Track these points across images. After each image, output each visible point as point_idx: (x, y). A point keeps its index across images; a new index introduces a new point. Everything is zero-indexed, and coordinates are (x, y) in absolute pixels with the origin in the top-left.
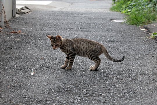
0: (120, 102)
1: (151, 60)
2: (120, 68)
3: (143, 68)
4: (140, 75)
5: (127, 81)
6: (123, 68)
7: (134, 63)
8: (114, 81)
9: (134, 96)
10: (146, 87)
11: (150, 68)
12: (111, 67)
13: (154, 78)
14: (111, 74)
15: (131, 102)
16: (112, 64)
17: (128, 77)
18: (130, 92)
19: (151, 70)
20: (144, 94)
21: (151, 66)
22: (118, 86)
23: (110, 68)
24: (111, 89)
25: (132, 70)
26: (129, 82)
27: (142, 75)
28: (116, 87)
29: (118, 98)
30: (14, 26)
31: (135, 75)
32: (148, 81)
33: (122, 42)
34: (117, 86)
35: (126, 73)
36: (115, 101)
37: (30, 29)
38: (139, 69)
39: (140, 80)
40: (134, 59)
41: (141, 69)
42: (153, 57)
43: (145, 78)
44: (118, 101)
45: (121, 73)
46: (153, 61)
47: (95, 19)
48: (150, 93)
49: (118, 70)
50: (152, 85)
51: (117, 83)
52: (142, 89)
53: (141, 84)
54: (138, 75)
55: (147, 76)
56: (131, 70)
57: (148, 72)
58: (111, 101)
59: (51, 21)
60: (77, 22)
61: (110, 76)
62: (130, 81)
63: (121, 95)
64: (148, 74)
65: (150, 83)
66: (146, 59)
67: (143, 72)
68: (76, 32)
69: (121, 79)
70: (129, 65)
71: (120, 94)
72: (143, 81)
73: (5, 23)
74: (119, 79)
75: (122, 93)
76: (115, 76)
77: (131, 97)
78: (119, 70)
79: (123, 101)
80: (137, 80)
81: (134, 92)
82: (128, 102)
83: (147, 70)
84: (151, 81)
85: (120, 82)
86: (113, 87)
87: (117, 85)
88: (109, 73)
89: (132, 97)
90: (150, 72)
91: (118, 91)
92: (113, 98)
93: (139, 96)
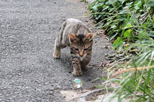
0: (13, 54)
1: (53, 7)
2: (15, 17)
3: (43, 17)
4: (38, 24)
5: (22, 32)
6: (19, 16)
7: (31, 11)
8: (7, 31)
9: (30, 47)
10: (45, 37)
11: (50, 16)
12: (5, 15)
13: (55, 27)
14: (4, 24)
15: (26, 55)
16: (5, 13)
17: (23, 27)
18: (25, 43)
19: (52, 18)
20: (42, 45)
21: (52, 13)
22: (12, 37)
23: (3, 16)
24: (3, 40)
25: (29, 18)
26: (25, 33)
27: (41, 24)
28: (9, 38)
29: (11, 51)
31: (33, 24)
32: (47, 31)
34: (10, 37)
35: (22, 22)
36: (7, 54)
38: (37, 18)
39: (38, 29)
40: (33, 7)
41: (40, 17)
42: (55, 3)
43: (43, 27)
44: (10, 54)
45: (16, 22)
46: (55, 8)
48: (49, 44)
49: (12, 19)
50: (51, 35)
51: (10, 33)
52: (39, 40)
53: (39, 34)
54: (36, 24)
55: (46, 26)
56: (28, 18)
57: (48, 20)
58: (3, 54)
61: (2, 26)
62: (27, 30)
63: (15, 47)
64: (48, 23)
65: (49, 33)
66: (46, 6)
67: (42, 20)
69: (16, 29)
70: (26, 13)
71: (13, 46)
72: (42, 31)
74: (13, 29)
75: (16, 45)
76: (8, 25)
77: (26, 49)
78: (14, 19)
79: (16, 53)
80: (35, 30)
81: (31, 43)
82: (22, 54)
83: (47, 19)
84: (51, 30)
85: (14, 32)
86: (6, 38)
87: (10, 36)
88: (1, 23)
89: (28, 49)
90: (51, 21)
91: (11, 43)
92: (4, 51)
93: (36, 48)
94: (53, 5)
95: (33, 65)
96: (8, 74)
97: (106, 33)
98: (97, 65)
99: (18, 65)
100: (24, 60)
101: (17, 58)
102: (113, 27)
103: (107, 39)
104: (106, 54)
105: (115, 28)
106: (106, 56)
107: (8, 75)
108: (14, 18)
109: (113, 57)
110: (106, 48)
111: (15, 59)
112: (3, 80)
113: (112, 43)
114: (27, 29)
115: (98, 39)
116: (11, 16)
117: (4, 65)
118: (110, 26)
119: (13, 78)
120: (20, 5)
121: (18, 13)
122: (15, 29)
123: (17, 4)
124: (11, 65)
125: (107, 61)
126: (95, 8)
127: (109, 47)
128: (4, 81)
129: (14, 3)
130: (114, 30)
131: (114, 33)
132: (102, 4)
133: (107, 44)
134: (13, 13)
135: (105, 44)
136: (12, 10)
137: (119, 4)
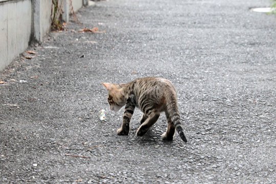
0: (268, 142)
6: (272, 86)
8: (257, 108)
12: (252, 85)
14: (252, 97)
16: (252, 81)
22: (264, 116)
23: (250, 86)
24: (252, 121)
28: (261, 118)
29: (264, 136)
30: (86, 21)
33: (270, 45)
34: (261, 116)
36: (259, 141)
37: (113, 24)
44: (264, 140)
45: (269, 95)
47: (223, 7)
51: (261, 111)
58: (253, 140)
59: (148, 12)
60: (193, 13)
61: (250, 100)
63: (269, 130)
68: (190, 30)
71: (267, 129)
73: (71, 15)
74: (265, 105)
75: (271, 128)
76: (258, 99)
78: (265, 90)
86: (256, 118)
87: (261, 114)
88: (248, 96)
92: (255, 137)
96: (262, 170)
107: (263, 172)
108: (264, 88)
112: (256, 178)
116: (261, 87)
117: (255, 157)
119: (270, 176)
120: (272, 71)
121: (271, 82)
122: (268, 104)
123: (267, 69)
128: (258, 180)
129: (263, 67)
134: (263, 82)
136: (262, 78)
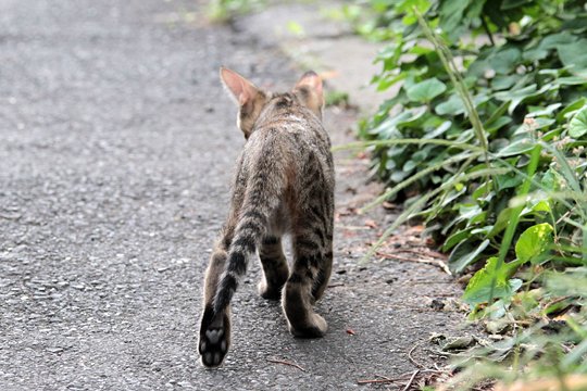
1: (199, 127)
2: (27, 168)
3: (153, 169)
4: (131, 200)
5: (58, 232)
7: (103, 143)
9: (93, 302)
10: (161, 255)
11: (185, 165)
13: (206, 216)
17: (65, 211)
18: (73, 284)
19: (194, 176)
20: (146, 289)
21: (196, 155)
25: (93, 176)
26: (73, 237)
27: (144, 200)
31: (107, 202)
32: (170, 229)
35: (60, 189)
38: (129, 173)
39: (131, 223)
40: (110, 125)
41: (140, 169)
42: (211, 111)
43: (155, 212)
46: (210, 133)
48: (179, 286)
49: (17, 177)
50: (191, 247)
52: (134, 270)
53: (133, 243)
54: (124, 199)
55: (169, 207)
56: (86, 173)
57: (175, 184)
62: (79, 228)
64: (177, 196)
65: (181, 239)
66: (168, 125)
67: (150, 184)
69: (31, 223)
70: (78, 154)
72: (147, 230)
77: (73, 308)
79: (29, 327)
80: (116, 225)
81: (96, 284)
83: (171, 178)
84: (188, 226)
85: (21, 233)
89: (82, 308)
90: (188, 187)
91: (9, 280)
93: (120, 302)
94: (200, 120)
95: (103, 376)
97: (437, 241)
98: (392, 381)
99: (35, 380)
100: (65, 356)
101: (35, 347)
102: (470, 212)
103: (442, 270)
104: (435, 334)
105: (476, 218)
106: (434, 342)
109: (465, 348)
110: (438, 306)
111: (22, 353)
113: (465, 284)
114: (80, 220)
115: (401, 267)
118: (457, 213)
124: (6, 379)
125: (439, 364)
126: (389, 128)
127: (448, 302)
130: (475, 226)
131: (475, 242)
132: (418, 113)
133: (443, 289)
135: (430, 289)
137: (496, 111)
